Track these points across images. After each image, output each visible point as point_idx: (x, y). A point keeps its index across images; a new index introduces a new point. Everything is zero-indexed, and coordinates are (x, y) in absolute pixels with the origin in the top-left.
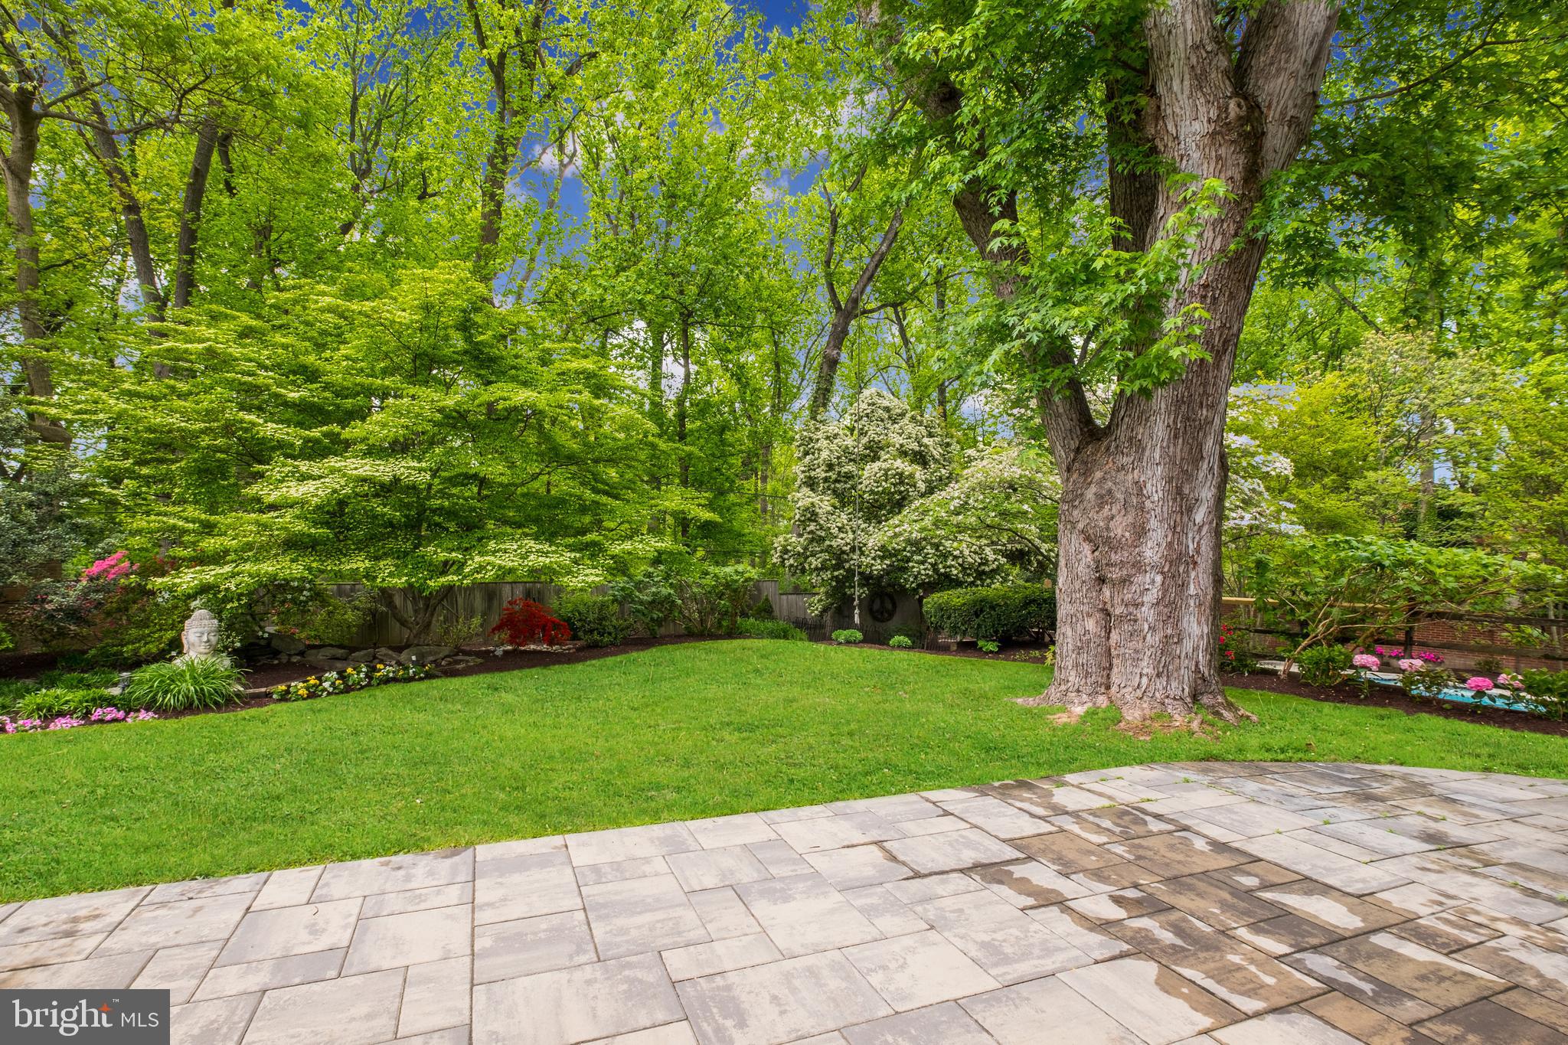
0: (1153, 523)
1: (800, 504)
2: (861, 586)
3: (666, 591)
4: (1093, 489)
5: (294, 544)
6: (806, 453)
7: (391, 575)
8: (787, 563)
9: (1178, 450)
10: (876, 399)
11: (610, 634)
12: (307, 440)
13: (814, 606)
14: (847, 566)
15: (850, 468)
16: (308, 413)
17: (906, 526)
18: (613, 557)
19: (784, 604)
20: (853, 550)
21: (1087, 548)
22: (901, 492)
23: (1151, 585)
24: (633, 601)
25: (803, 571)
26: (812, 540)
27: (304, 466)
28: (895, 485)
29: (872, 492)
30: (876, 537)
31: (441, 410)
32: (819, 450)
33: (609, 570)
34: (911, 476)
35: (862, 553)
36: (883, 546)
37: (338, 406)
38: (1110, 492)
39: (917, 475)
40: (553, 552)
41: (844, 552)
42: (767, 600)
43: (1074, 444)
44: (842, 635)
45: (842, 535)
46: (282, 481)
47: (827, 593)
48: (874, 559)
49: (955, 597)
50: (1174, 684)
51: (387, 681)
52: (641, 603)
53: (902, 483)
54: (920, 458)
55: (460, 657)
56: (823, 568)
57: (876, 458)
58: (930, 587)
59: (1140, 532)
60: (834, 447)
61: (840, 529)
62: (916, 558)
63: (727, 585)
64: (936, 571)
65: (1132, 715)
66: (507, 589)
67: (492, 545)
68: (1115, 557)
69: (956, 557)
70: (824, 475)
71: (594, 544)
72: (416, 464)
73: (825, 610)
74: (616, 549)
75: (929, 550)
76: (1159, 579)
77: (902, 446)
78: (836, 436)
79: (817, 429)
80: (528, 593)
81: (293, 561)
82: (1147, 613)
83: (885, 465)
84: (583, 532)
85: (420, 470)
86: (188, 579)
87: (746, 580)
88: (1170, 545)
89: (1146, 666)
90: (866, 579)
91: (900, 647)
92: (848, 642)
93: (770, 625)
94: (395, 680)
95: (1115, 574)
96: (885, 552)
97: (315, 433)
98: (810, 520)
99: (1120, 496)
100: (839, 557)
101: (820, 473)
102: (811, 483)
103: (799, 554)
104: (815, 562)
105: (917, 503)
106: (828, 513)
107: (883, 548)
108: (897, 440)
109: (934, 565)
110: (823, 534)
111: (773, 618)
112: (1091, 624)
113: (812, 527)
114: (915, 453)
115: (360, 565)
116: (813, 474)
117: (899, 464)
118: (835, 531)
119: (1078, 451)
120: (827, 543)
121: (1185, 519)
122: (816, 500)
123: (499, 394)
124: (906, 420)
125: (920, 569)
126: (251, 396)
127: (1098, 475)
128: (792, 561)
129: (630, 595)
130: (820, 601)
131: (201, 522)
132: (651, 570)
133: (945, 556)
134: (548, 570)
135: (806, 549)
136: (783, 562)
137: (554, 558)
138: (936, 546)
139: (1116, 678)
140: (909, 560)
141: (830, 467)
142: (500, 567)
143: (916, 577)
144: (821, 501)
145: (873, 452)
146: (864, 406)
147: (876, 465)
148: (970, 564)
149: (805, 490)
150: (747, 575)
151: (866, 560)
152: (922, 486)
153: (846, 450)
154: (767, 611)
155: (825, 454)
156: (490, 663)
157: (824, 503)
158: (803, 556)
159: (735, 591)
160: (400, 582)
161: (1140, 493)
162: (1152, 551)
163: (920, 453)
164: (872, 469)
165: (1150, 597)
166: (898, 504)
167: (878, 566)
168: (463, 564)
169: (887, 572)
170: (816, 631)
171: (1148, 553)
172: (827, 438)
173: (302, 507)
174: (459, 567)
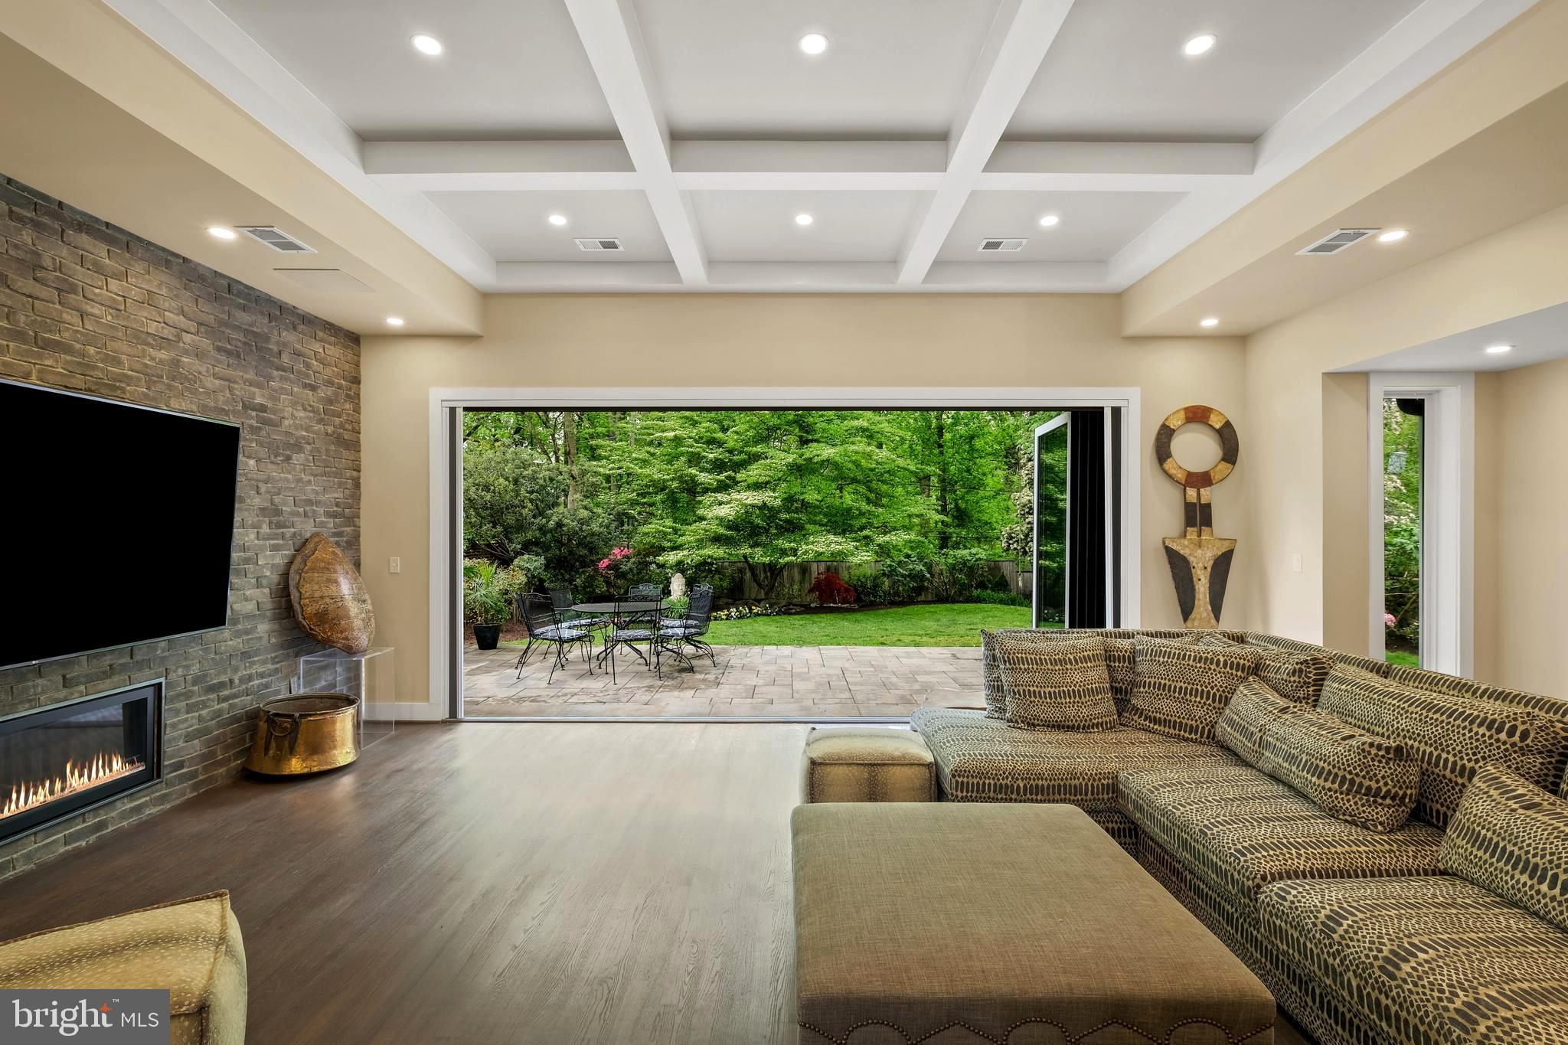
3: (920, 567)
5: (717, 539)
7: (762, 556)
8: (1012, 547)
11: (881, 596)
12: (719, 481)
16: (719, 466)
18: (879, 545)
24: (897, 575)
25: (1025, 553)
27: (720, 496)
31: (785, 464)
33: (876, 552)
37: (731, 460)
40: (844, 542)
42: (1003, 576)
46: (710, 506)
51: (757, 615)
52: (903, 576)
55: (791, 607)
63: (964, 563)
66: (814, 566)
67: (811, 539)
71: (866, 537)
72: (772, 494)
74: (881, 539)
80: (828, 569)
81: (718, 548)
84: (862, 528)
85: (776, 498)
86: (672, 558)
87: (977, 560)
93: (1001, 595)
94: (762, 615)
97: (722, 477)
103: (1021, 539)
111: (1008, 590)
115: (747, 551)
123: (815, 453)
126: (694, 459)
128: (1015, 545)
129: (894, 570)
131: (673, 528)
132: (910, 552)
134: (840, 553)
135: (1026, 536)
136: (1009, 546)
137: (845, 546)
142: (816, 552)
150: (978, 556)
154: (1002, 585)
156: (806, 610)
158: (1025, 541)
159: (970, 568)
160: (767, 560)
168: (796, 550)
173: (721, 519)
174: (794, 551)
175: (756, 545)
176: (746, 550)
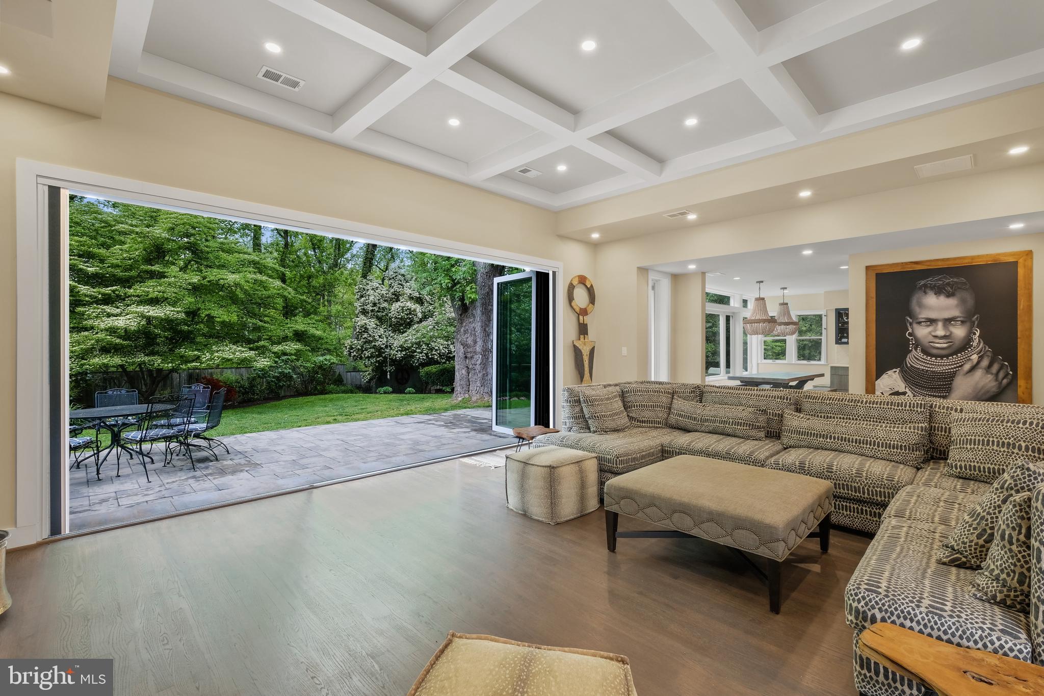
0: (478, 340)
1: (359, 323)
2: (391, 365)
3: (289, 370)
4: (463, 329)
6: (362, 296)
8: (352, 354)
9: (484, 318)
10: (397, 270)
12: (103, 294)
13: (366, 376)
14: (384, 355)
15: (385, 305)
17: (410, 337)
18: (274, 353)
19: (349, 377)
20: (386, 347)
21: (462, 347)
22: (410, 318)
23: (478, 358)
24: (269, 376)
25: (361, 358)
26: (365, 343)
27: (109, 309)
28: (407, 315)
29: (396, 318)
30: (398, 340)
31: (190, 284)
32: (369, 295)
34: (415, 310)
35: (391, 349)
36: (401, 345)
38: (467, 330)
39: (418, 310)
40: (246, 351)
41: (382, 348)
42: (339, 375)
43: (460, 313)
44: (382, 390)
45: (381, 340)
47: (373, 370)
48: (397, 351)
49: (433, 369)
50: (486, 388)
52: (274, 377)
53: (410, 314)
54: (420, 301)
56: (372, 357)
57: (398, 300)
58: (423, 365)
59: (475, 342)
60: (376, 294)
61: (380, 336)
62: (418, 350)
63: (320, 367)
64: (427, 357)
65: (474, 399)
67: (215, 348)
68: (469, 350)
69: (436, 350)
70: (371, 308)
71: (263, 346)
72: (174, 309)
73: (371, 380)
74: (277, 348)
75: (424, 346)
76: (481, 356)
77: (410, 294)
78: (377, 288)
79: (367, 284)
82: (478, 367)
83: (402, 305)
84: (257, 341)
85: (178, 312)
87: (331, 364)
88: (483, 346)
89: (478, 384)
90: (394, 362)
91: (410, 393)
92: (385, 393)
93: (343, 388)
95: (469, 355)
96: (402, 348)
97: (107, 290)
98: (364, 332)
99: (470, 331)
100: (380, 350)
101: (369, 307)
102: (364, 312)
103: (359, 349)
104: (367, 354)
105: (415, 326)
106: (374, 328)
107: (401, 346)
108: (408, 291)
109: (427, 354)
110: (371, 339)
111: (344, 385)
112: (464, 372)
113: (365, 335)
114: (417, 298)
116: (365, 307)
117: (409, 304)
118: (377, 337)
119: (461, 315)
120: (373, 344)
121: (487, 338)
122: (367, 321)
124: (413, 282)
125: (420, 356)
127: (464, 324)
128: (355, 353)
130: (369, 374)
133: (432, 349)
134: (245, 360)
135: (362, 347)
136: (350, 355)
137: (247, 354)
138: (427, 345)
139: (471, 389)
140: (415, 352)
141: (375, 304)
143: (418, 360)
144: (370, 322)
145: (397, 297)
146: (391, 273)
147: (399, 303)
148: (443, 353)
149: (362, 317)
150: (332, 361)
151: (393, 352)
152: (420, 315)
153: (382, 296)
154: (339, 381)
155: (371, 298)
157: (371, 323)
158: (362, 351)
159: (324, 369)
161: (474, 331)
162: (478, 348)
163: (420, 298)
164: (396, 306)
165: (479, 362)
166: (409, 324)
167: (399, 355)
169: (403, 358)
170: (367, 389)
171: (478, 349)
172: (373, 289)
173: (112, 331)
174: (198, 358)
175: (152, 353)
176: (141, 358)
